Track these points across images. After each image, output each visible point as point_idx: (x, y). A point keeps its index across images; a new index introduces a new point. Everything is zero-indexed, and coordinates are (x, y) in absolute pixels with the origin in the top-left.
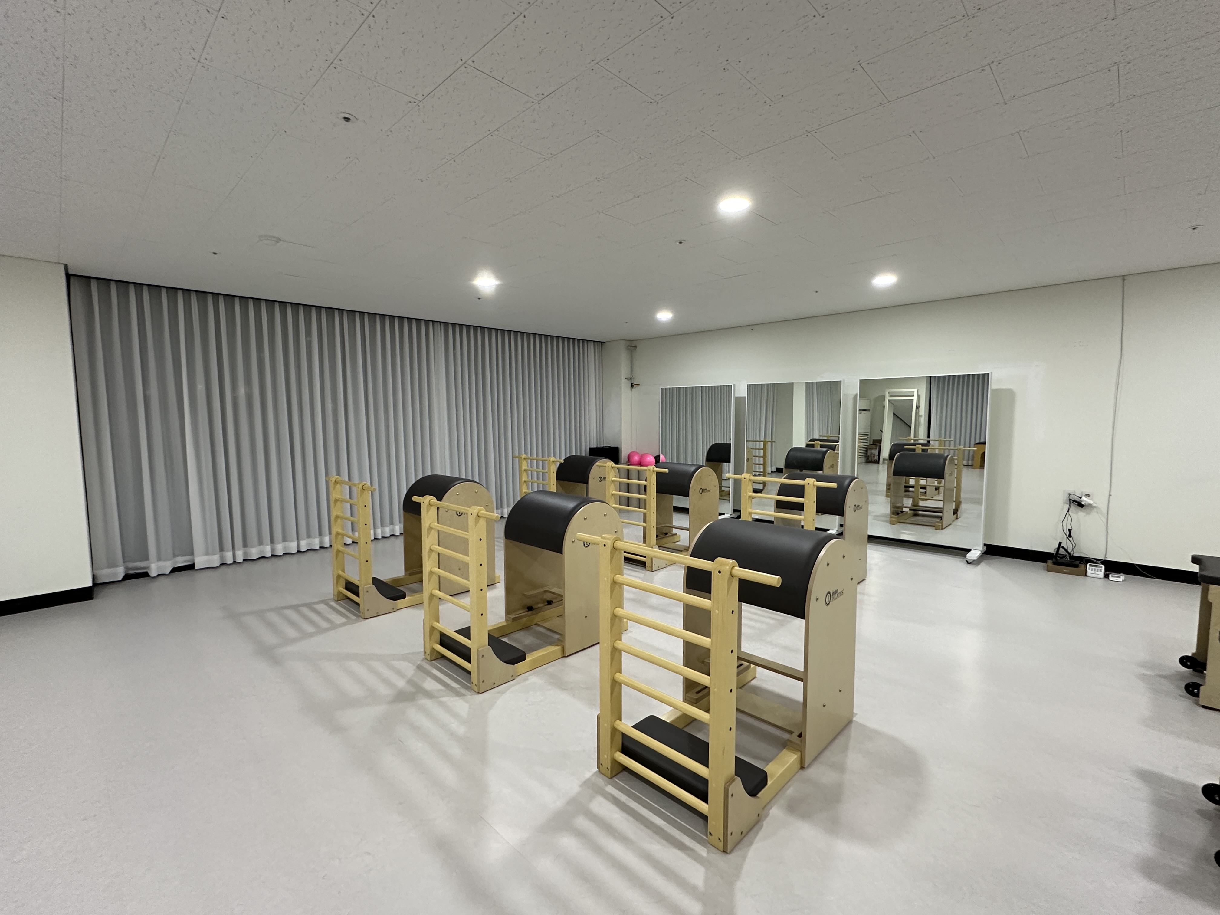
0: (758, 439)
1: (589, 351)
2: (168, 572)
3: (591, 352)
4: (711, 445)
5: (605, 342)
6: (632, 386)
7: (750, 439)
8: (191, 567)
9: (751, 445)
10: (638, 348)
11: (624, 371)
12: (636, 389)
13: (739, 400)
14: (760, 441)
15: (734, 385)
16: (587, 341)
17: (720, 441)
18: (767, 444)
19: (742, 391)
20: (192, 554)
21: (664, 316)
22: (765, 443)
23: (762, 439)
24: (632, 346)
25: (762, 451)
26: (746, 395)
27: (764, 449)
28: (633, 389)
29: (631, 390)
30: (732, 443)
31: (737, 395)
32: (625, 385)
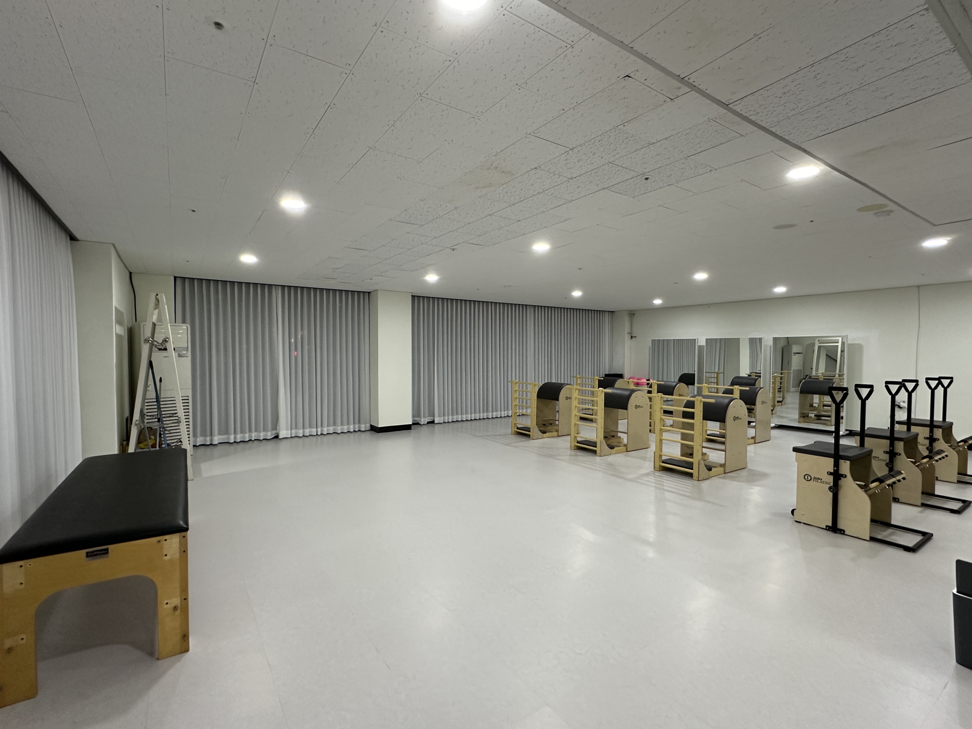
0: (713, 372)
1: (606, 317)
2: (426, 423)
3: (607, 318)
4: (682, 374)
5: (614, 312)
6: (632, 337)
7: (707, 371)
8: (433, 422)
9: (708, 375)
10: (635, 315)
11: (627, 329)
12: (634, 339)
13: (700, 347)
14: (714, 373)
15: (698, 339)
16: (604, 311)
17: (686, 371)
18: (719, 375)
19: (702, 342)
20: (434, 416)
21: (658, 302)
22: (718, 374)
23: (717, 371)
24: (632, 314)
25: (716, 379)
26: (705, 345)
27: (717, 378)
28: (632, 340)
29: (631, 340)
30: (696, 373)
31: (699, 344)
32: (627, 337)
